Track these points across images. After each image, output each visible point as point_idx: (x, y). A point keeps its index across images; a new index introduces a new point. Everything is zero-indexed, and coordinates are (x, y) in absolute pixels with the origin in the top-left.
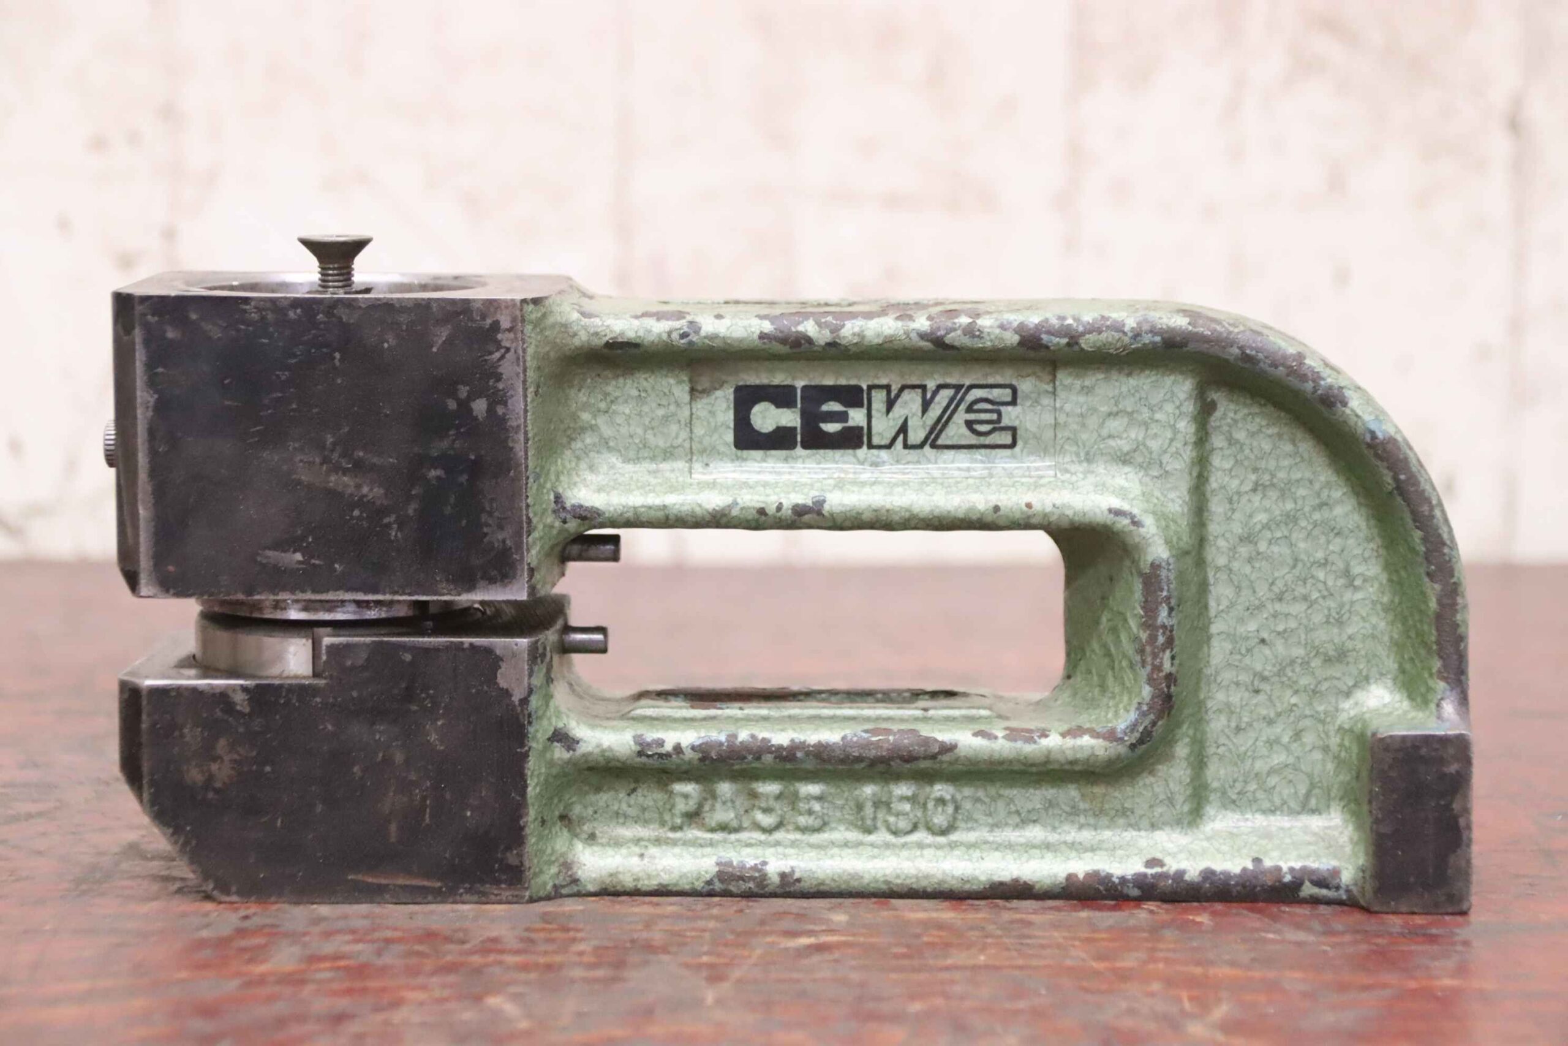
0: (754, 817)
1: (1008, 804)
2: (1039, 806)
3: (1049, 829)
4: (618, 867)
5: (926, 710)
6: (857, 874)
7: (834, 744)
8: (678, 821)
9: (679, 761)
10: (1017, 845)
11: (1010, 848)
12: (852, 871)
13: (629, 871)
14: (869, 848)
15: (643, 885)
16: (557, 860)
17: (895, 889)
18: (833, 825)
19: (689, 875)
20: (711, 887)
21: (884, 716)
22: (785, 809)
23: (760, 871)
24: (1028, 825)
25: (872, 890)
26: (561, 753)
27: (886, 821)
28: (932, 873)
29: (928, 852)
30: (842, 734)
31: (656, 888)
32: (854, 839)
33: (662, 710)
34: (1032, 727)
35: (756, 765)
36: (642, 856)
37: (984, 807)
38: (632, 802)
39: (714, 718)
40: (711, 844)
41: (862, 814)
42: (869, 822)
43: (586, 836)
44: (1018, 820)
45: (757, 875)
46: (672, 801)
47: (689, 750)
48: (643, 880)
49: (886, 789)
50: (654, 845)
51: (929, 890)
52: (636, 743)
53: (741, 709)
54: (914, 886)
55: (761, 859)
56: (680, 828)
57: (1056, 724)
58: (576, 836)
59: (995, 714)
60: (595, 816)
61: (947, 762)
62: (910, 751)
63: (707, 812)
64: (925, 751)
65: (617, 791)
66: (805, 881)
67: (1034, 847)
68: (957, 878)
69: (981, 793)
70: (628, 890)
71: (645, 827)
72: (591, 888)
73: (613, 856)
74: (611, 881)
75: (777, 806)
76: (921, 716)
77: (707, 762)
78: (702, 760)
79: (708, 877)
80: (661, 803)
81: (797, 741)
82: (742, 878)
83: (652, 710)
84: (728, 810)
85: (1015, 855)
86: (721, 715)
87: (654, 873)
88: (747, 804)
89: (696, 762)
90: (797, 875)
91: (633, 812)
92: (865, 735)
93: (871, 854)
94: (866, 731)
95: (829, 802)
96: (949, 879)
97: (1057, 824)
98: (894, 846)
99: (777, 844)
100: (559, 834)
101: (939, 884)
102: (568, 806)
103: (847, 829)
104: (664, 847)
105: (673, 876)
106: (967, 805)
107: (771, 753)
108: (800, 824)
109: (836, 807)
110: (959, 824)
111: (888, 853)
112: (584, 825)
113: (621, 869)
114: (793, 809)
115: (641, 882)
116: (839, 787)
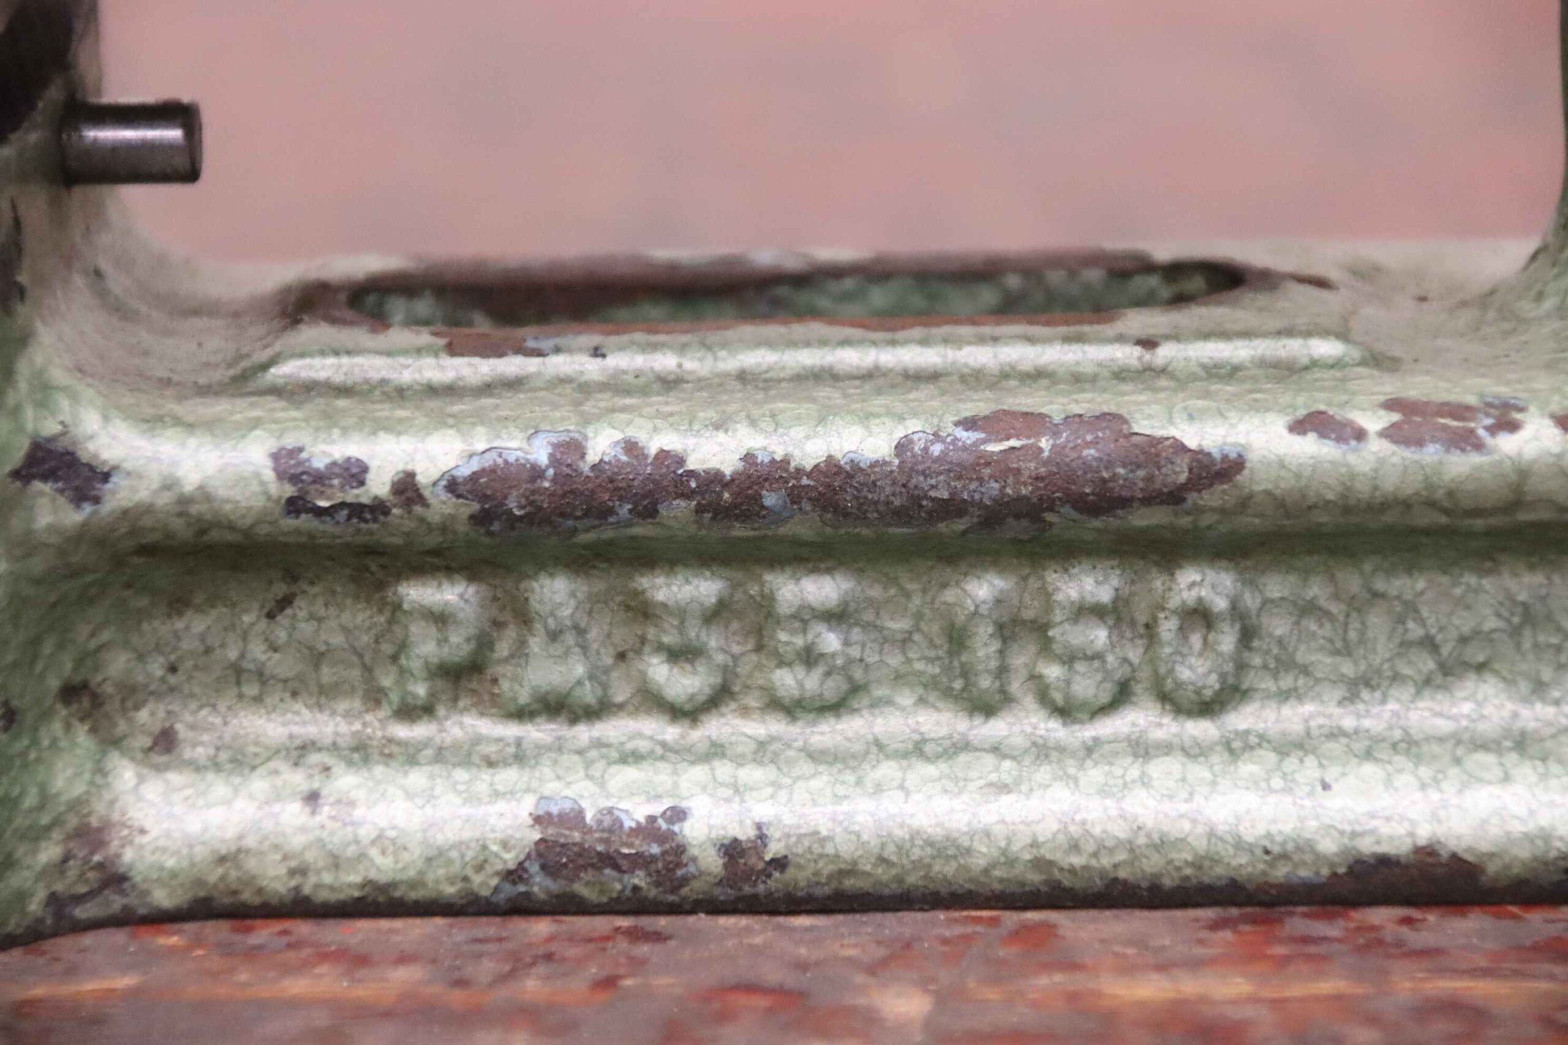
0: (643, 674)
1: (1402, 621)
2: (1492, 623)
3: (1524, 686)
4: (241, 837)
5: (1149, 343)
6: (953, 841)
7: (875, 464)
8: (421, 690)
9: (409, 525)
10: (1428, 739)
11: (1407, 753)
12: (938, 833)
13: (276, 847)
14: (989, 760)
15: (318, 886)
16: (56, 822)
17: (1067, 881)
18: (879, 692)
19: (454, 854)
20: (522, 888)
21: (1026, 366)
22: (736, 649)
23: (662, 838)
24: (1460, 677)
25: (997, 887)
26: (55, 512)
27: (1035, 678)
28: (1175, 834)
29: (1164, 769)
30: (900, 433)
31: (357, 894)
32: (943, 731)
33: (359, 360)
34: (1471, 400)
35: (639, 530)
36: (312, 798)
37: (1327, 630)
38: (282, 635)
39: (514, 384)
40: (520, 756)
41: (964, 658)
42: (985, 682)
43: (147, 742)
44: (1429, 664)
45: (655, 849)
46: (397, 629)
47: (444, 496)
48: (318, 872)
49: (1033, 583)
50: (350, 763)
51: (1167, 882)
52: (282, 475)
53: (597, 352)
54: (1122, 874)
55: (667, 803)
56: (425, 710)
57: (1542, 382)
58: (115, 743)
59: (1355, 353)
60: (172, 680)
61: (1213, 510)
62: (1104, 481)
63: (506, 660)
64: (1149, 479)
65: (234, 605)
66: (800, 867)
67: (1481, 745)
68: (1250, 849)
69: (1317, 590)
70: (274, 901)
71: (320, 707)
72: (163, 898)
73: (228, 803)
74: (223, 878)
75: (713, 640)
76: (1134, 363)
77: (496, 527)
78: (481, 519)
79: (510, 859)
80: (365, 639)
81: (762, 457)
82: (610, 860)
83: (331, 361)
84: (567, 653)
85: (1425, 772)
86: (539, 374)
87: (351, 851)
88: (623, 636)
89: (462, 528)
90: (774, 849)
91: (282, 665)
92: (962, 434)
93: (993, 777)
94: (969, 424)
95: (866, 626)
96: (1226, 851)
97: (1547, 674)
98: (1061, 749)
99: (716, 751)
100: (63, 744)
101: (1197, 865)
102: (90, 658)
103: (922, 701)
104: (379, 770)
105: (405, 857)
106: (1279, 626)
107: (688, 495)
108: (781, 693)
109: (886, 640)
110: (1250, 680)
111: (1044, 773)
112: (137, 708)
113: (250, 842)
114: (759, 648)
115: (312, 880)
116: (894, 581)
